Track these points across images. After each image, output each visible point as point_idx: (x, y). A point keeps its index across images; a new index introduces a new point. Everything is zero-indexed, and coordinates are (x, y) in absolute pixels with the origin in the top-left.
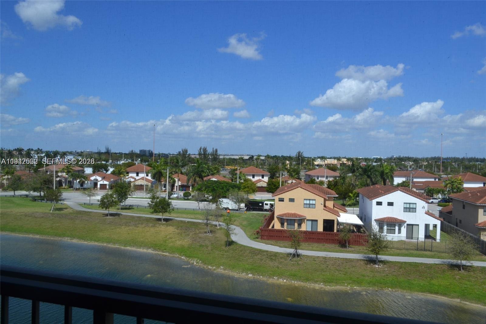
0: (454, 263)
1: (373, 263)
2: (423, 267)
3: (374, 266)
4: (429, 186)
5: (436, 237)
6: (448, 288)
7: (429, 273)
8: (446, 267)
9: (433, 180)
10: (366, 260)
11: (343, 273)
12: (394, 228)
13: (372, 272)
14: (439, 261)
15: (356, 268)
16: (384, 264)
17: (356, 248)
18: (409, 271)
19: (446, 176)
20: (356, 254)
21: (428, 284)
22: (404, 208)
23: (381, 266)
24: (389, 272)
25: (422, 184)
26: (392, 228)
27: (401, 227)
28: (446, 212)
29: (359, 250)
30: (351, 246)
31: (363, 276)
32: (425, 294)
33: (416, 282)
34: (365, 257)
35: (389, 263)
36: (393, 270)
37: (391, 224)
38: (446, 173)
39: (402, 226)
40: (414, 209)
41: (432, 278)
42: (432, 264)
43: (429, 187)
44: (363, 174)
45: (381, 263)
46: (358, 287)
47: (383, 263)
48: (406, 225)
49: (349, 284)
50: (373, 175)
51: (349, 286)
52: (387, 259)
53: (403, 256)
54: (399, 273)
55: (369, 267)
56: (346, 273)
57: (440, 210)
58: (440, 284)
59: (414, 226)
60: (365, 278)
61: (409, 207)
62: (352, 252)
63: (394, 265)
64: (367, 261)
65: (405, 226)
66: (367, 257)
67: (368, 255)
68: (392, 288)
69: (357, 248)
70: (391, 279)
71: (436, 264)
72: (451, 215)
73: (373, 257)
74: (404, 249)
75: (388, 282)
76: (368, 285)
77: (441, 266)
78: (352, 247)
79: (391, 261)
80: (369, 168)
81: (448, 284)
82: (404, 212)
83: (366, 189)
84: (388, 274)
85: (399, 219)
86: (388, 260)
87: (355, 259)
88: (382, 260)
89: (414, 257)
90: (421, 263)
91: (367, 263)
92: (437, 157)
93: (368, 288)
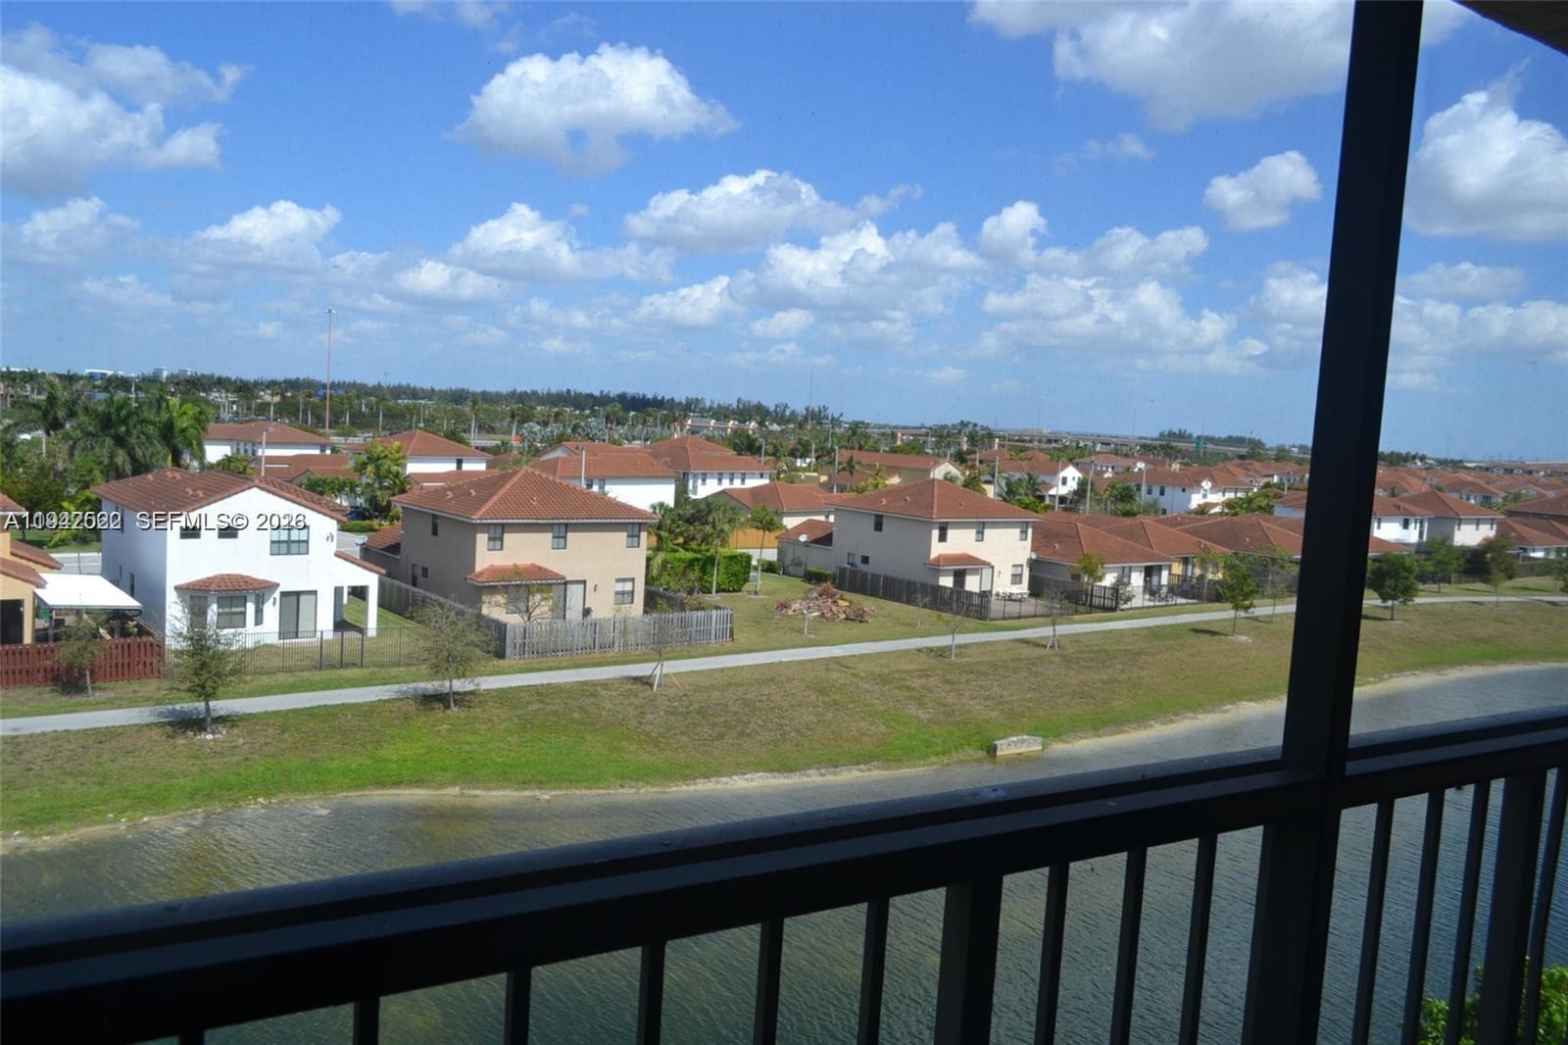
0: (431, 692)
1: (195, 728)
2: (350, 716)
3: (199, 737)
4: (308, 470)
5: (367, 625)
6: (425, 762)
7: (368, 731)
8: (411, 705)
9: (317, 452)
10: (169, 723)
11: (96, 780)
12: (243, 609)
13: (196, 758)
14: (388, 691)
15: (138, 757)
16: (232, 726)
17: (121, 688)
18: (311, 734)
19: (342, 438)
20: (126, 708)
21: (370, 762)
22: (272, 542)
23: (221, 733)
24: (250, 748)
25: (286, 466)
26: (234, 610)
27: (263, 603)
28: (381, 547)
29: (132, 695)
30: (98, 684)
31: (168, 775)
32: (367, 793)
33: (337, 762)
34: (160, 714)
35: (247, 721)
36: (263, 741)
37: (232, 597)
38: (341, 431)
39: (266, 598)
40: (303, 545)
41: (379, 743)
42: (372, 702)
43: (308, 473)
44: (100, 434)
45: (220, 723)
46: (155, 814)
47: (228, 724)
48: (277, 595)
49: (124, 812)
50: (138, 437)
51: (123, 820)
52: (236, 710)
53: (283, 693)
54: (284, 746)
55: (184, 745)
56: (103, 777)
57: (364, 544)
58: (404, 755)
59: (302, 598)
60: (176, 781)
61: (286, 539)
62: (112, 704)
63: (264, 724)
64: (173, 726)
65: (275, 599)
66: (170, 712)
67: (170, 707)
68: (268, 795)
69: (124, 688)
70: (261, 769)
71: (384, 701)
72: (395, 554)
73: (191, 711)
74: (280, 671)
75: (253, 779)
76: (190, 804)
77: (396, 705)
78: (106, 689)
79: (250, 714)
80: (123, 413)
81: (422, 751)
82: (271, 554)
83: (131, 484)
84: (249, 756)
85: (256, 580)
86: (241, 713)
87: (130, 726)
88: (222, 713)
89: (315, 690)
90: (343, 704)
91: (174, 732)
92: (304, 380)
93: (189, 812)
